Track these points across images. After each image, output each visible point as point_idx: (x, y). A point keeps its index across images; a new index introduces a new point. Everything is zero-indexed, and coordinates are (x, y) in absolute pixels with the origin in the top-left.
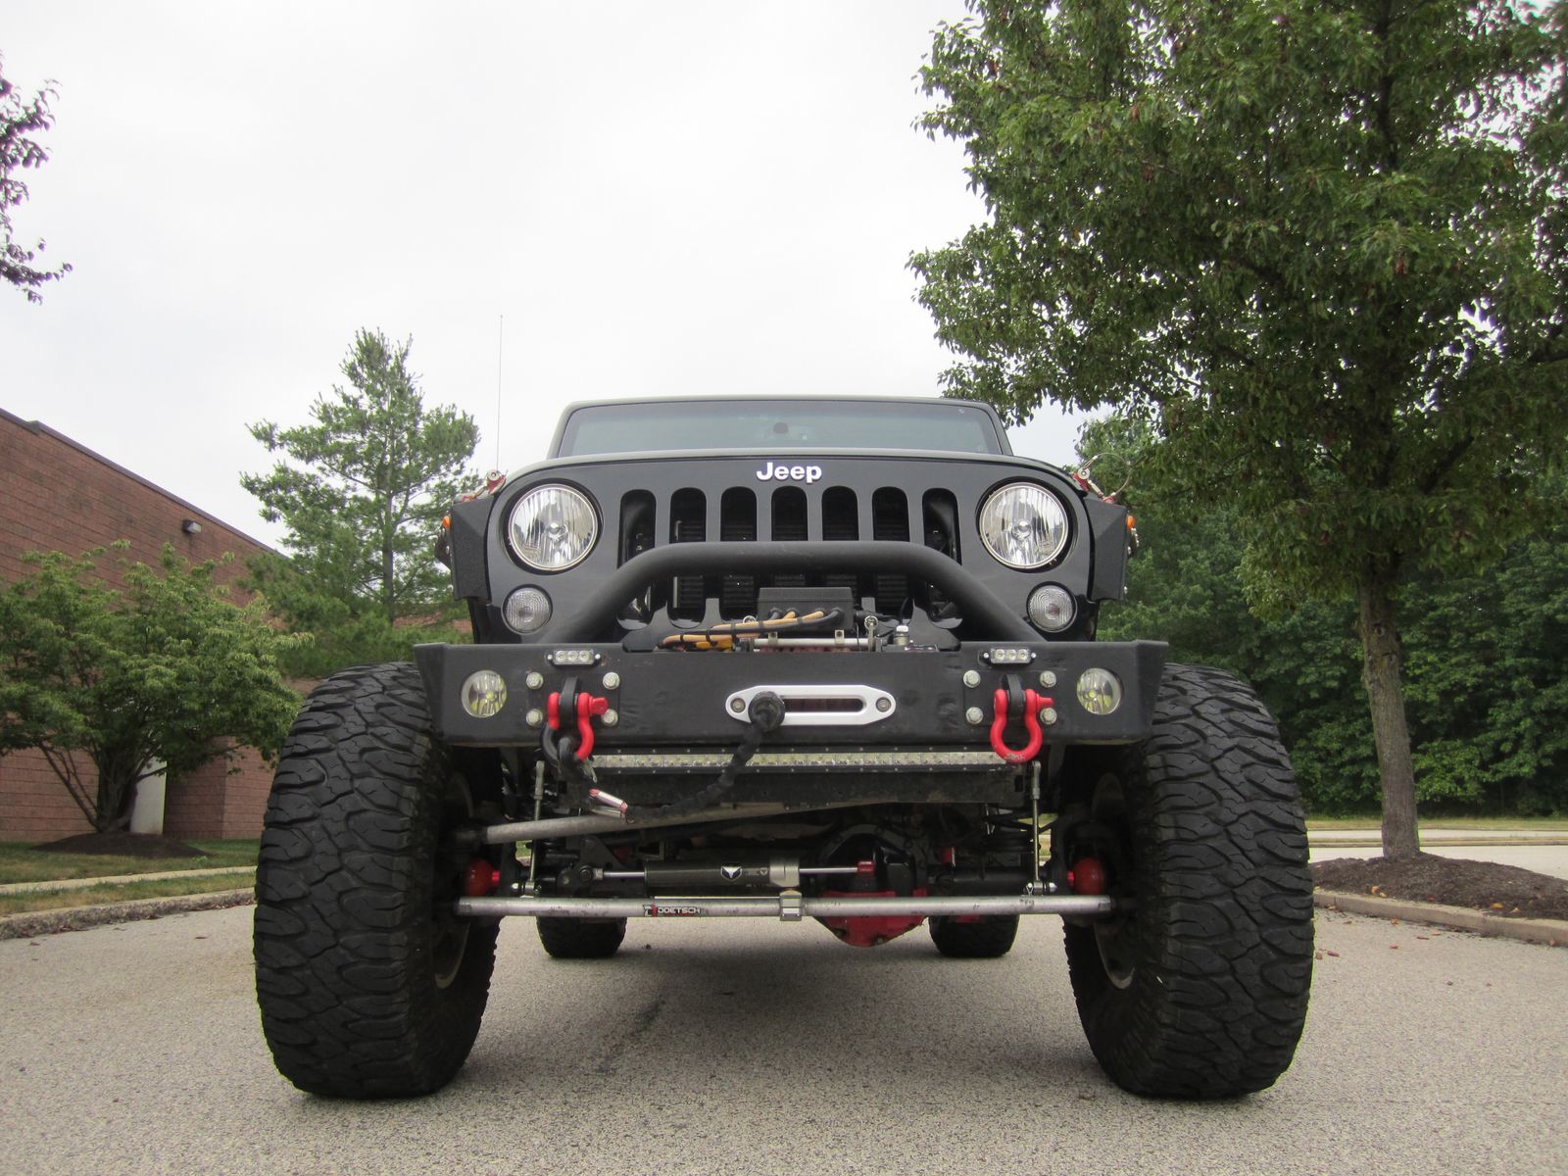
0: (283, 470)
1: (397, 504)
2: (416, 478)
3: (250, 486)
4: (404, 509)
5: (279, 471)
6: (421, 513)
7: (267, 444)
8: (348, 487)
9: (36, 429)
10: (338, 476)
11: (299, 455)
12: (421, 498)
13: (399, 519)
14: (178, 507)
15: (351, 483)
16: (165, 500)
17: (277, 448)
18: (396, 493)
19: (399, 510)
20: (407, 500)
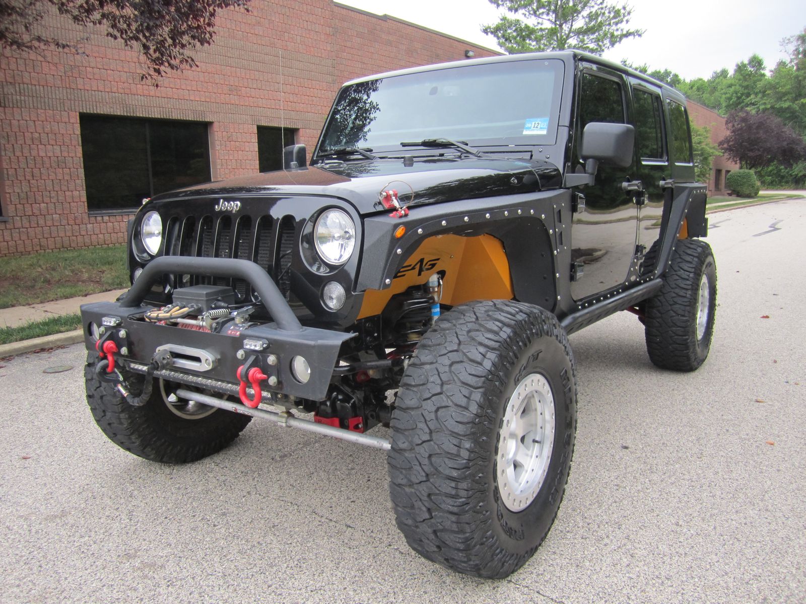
0: (504, 19)
1: (566, 28)
2: (575, 11)
3: (486, 31)
4: (570, 32)
5: (501, 20)
6: (579, 32)
7: (496, 5)
8: (538, 23)
9: (386, 18)
10: (533, 17)
11: (510, 9)
12: (579, 23)
13: (568, 37)
14: (461, 44)
15: (540, 20)
16: (455, 42)
17: (501, 6)
18: (566, 22)
19: (567, 32)
20: (572, 25)
